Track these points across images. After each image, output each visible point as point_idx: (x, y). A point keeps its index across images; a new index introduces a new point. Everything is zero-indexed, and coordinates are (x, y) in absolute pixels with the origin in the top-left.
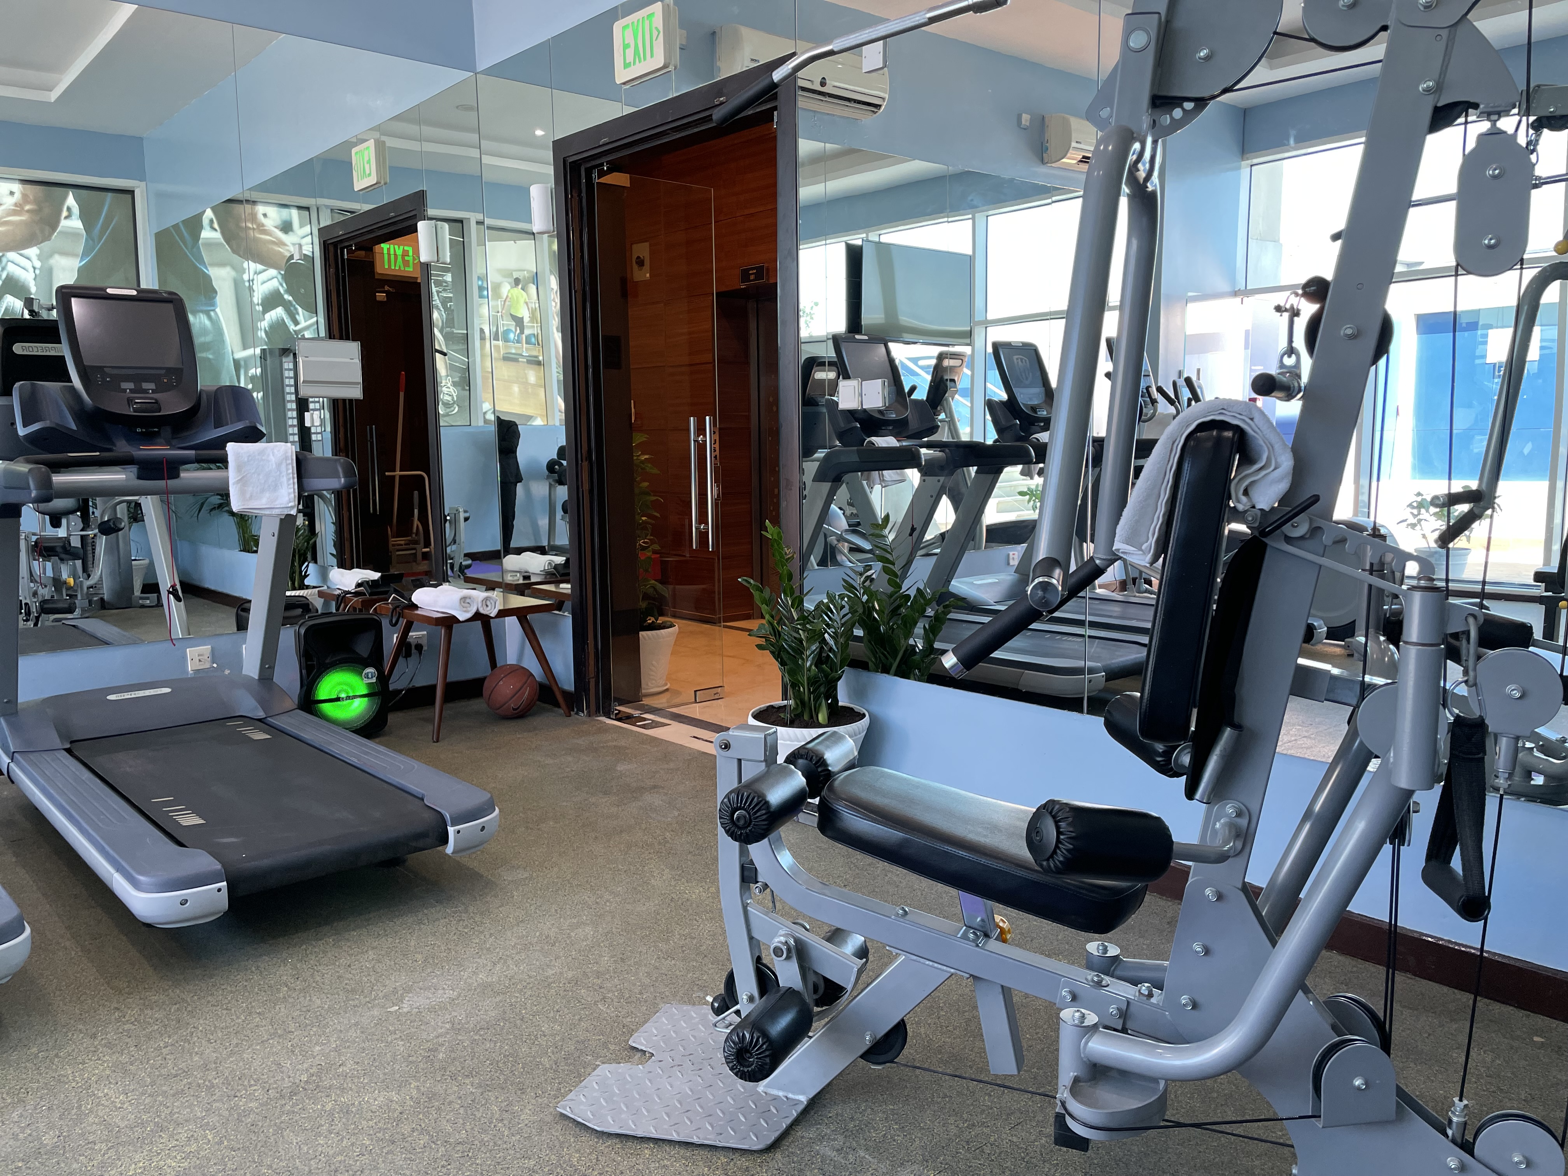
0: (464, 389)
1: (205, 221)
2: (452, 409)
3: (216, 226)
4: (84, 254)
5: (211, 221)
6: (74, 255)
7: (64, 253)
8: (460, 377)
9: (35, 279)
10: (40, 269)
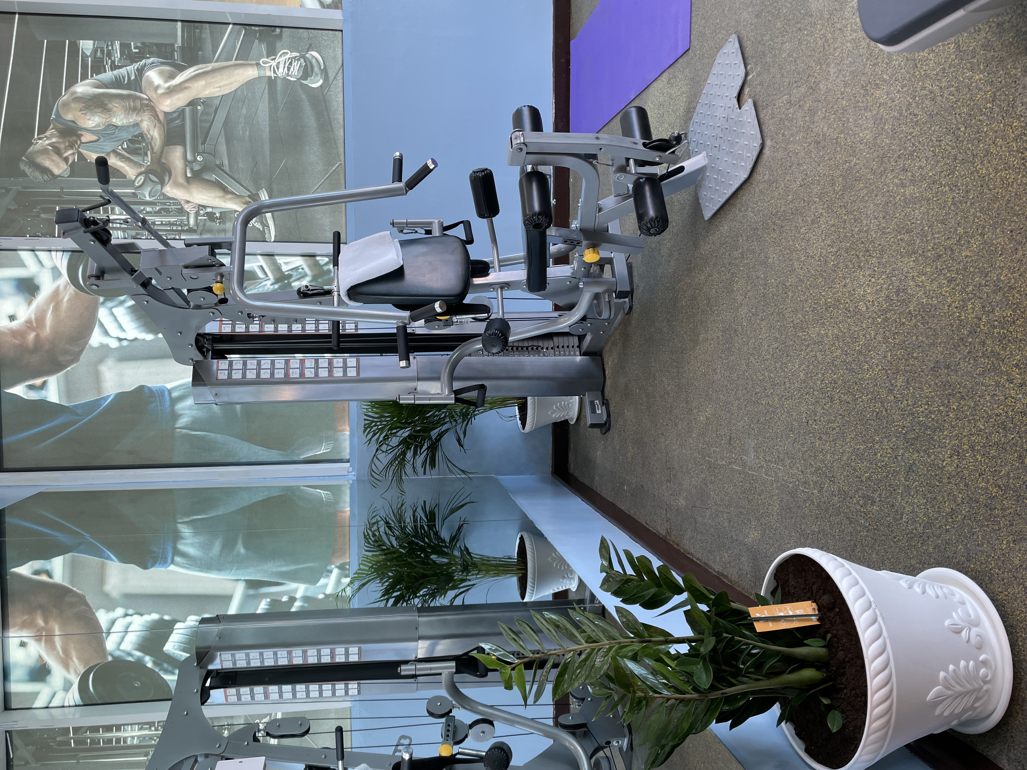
0: (280, 36)
1: (33, 396)
2: (314, 61)
3: (38, 382)
4: (100, 554)
5: (31, 387)
6: (103, 567)
7: (102, 579)
8: (260, 41)
9: (142, 615)
10: (127, 607)
